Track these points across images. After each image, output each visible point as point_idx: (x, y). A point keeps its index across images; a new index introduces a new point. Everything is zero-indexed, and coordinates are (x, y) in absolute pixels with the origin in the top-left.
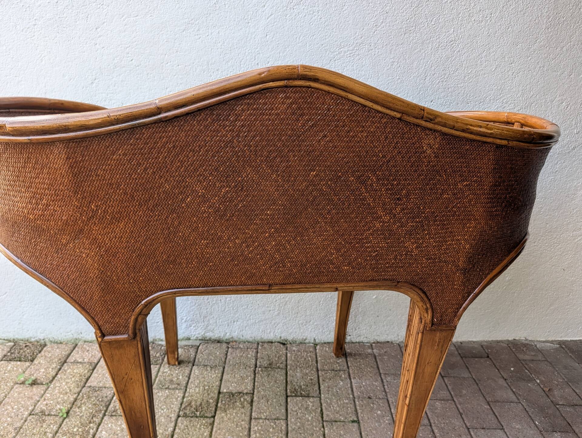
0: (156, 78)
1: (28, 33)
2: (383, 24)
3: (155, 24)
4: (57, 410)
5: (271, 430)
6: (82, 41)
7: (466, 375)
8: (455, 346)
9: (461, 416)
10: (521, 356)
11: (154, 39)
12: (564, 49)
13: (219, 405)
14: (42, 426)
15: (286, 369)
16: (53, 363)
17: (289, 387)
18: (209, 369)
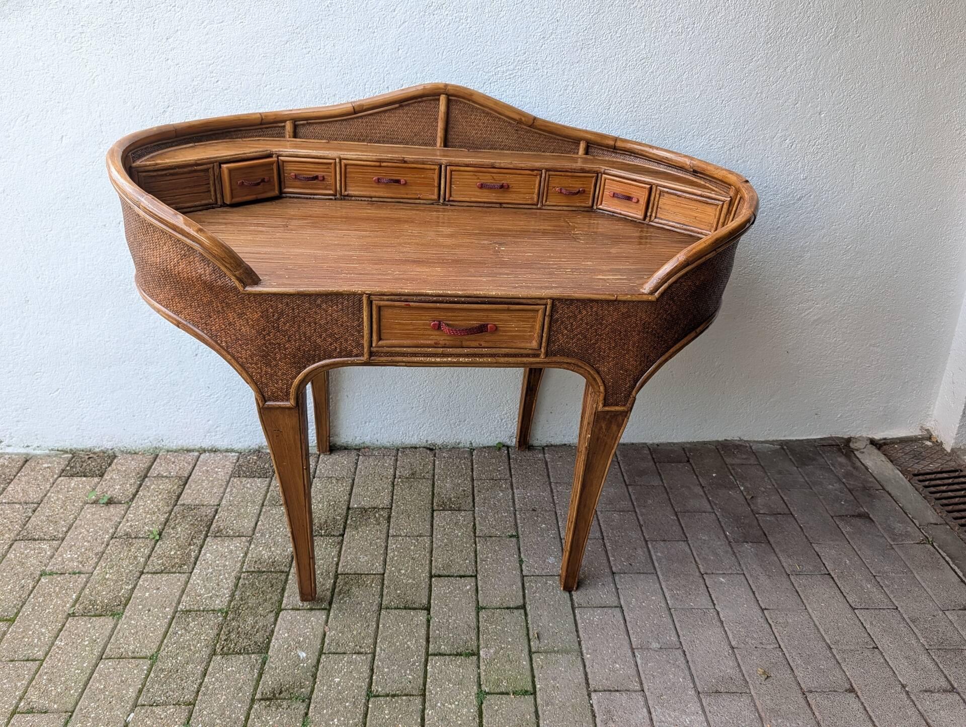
0: (251, 106)
1: (72, 44)
2: (553, 36)
3: (247, 33)
4: (145, 532)
5: (412, 548)
6: (148, 55)
7: (656, 482)
8: (649, 449)
9: (641, 528)
10: (728, 460)
11: (246, 53)
12: (788, 70)
13: (348, 522)
14: (130, 550)
15: (434, 479)
16: (129, 478)
17: (435, 500)
18: (334, 481)
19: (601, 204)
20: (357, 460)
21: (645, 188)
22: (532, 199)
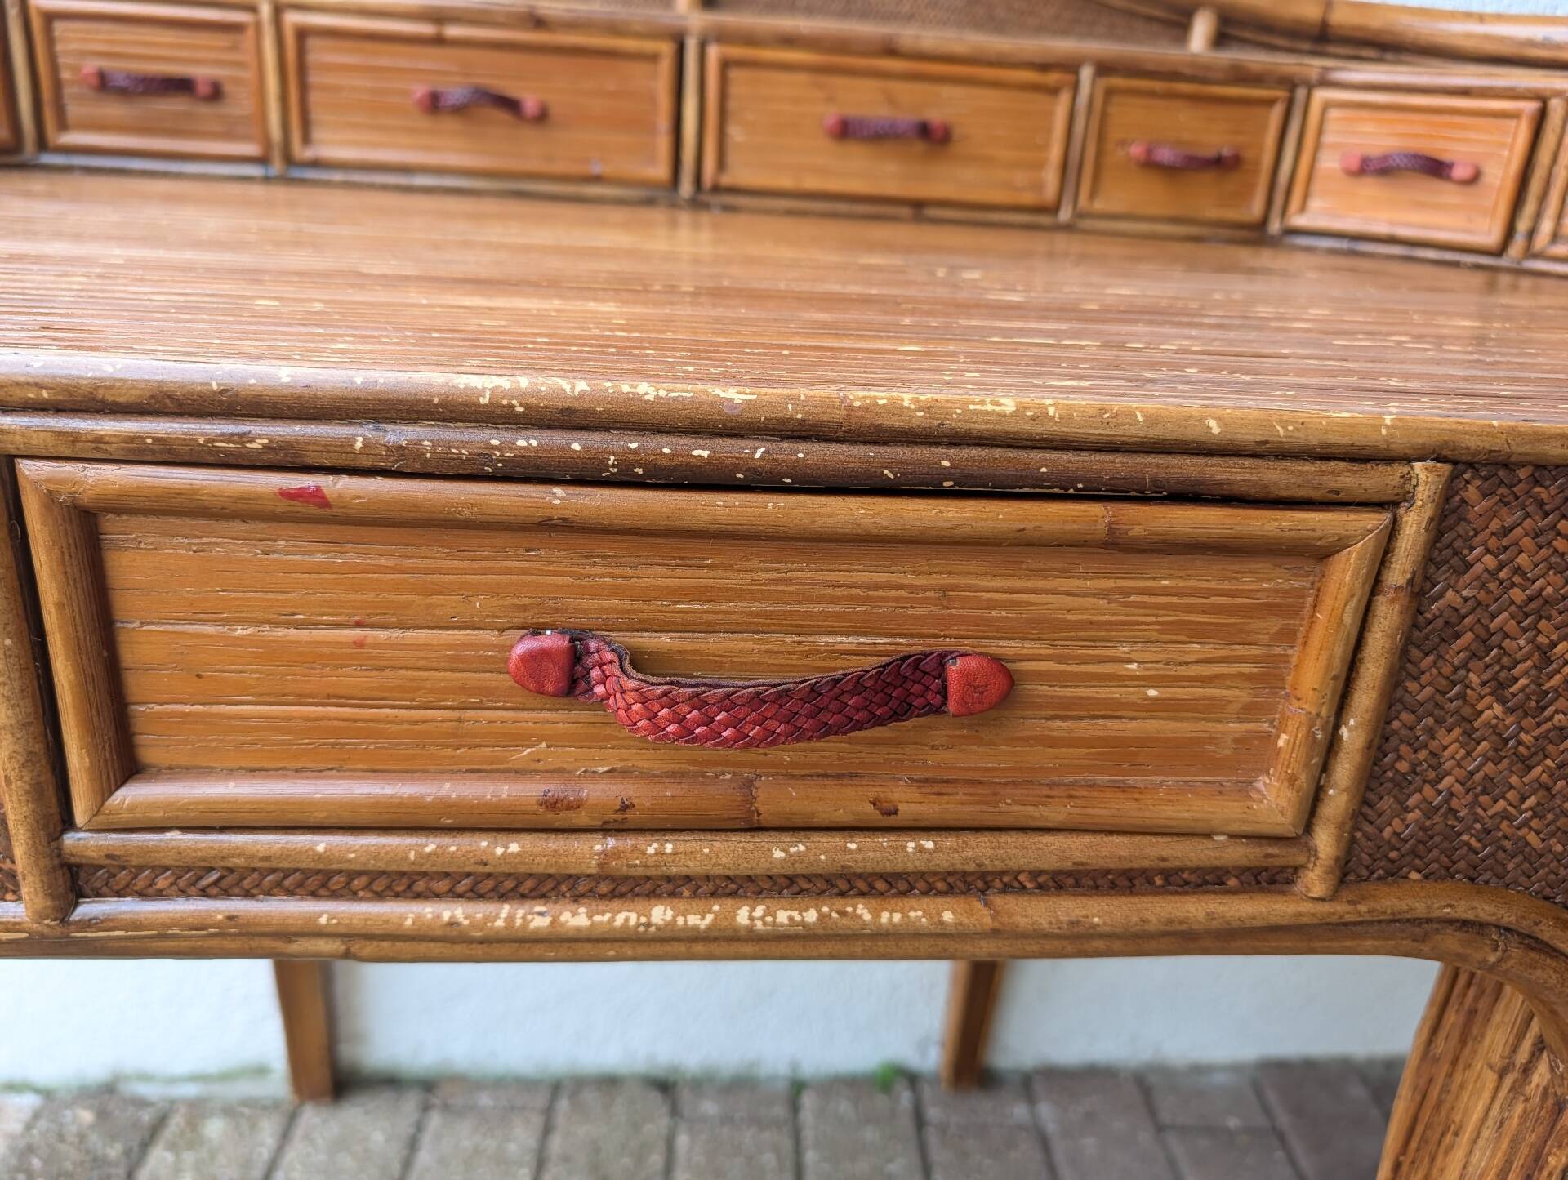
19: (1303, 208)
20: (419, 1127)
21: (1514, 115)
22: (1039, 187)
